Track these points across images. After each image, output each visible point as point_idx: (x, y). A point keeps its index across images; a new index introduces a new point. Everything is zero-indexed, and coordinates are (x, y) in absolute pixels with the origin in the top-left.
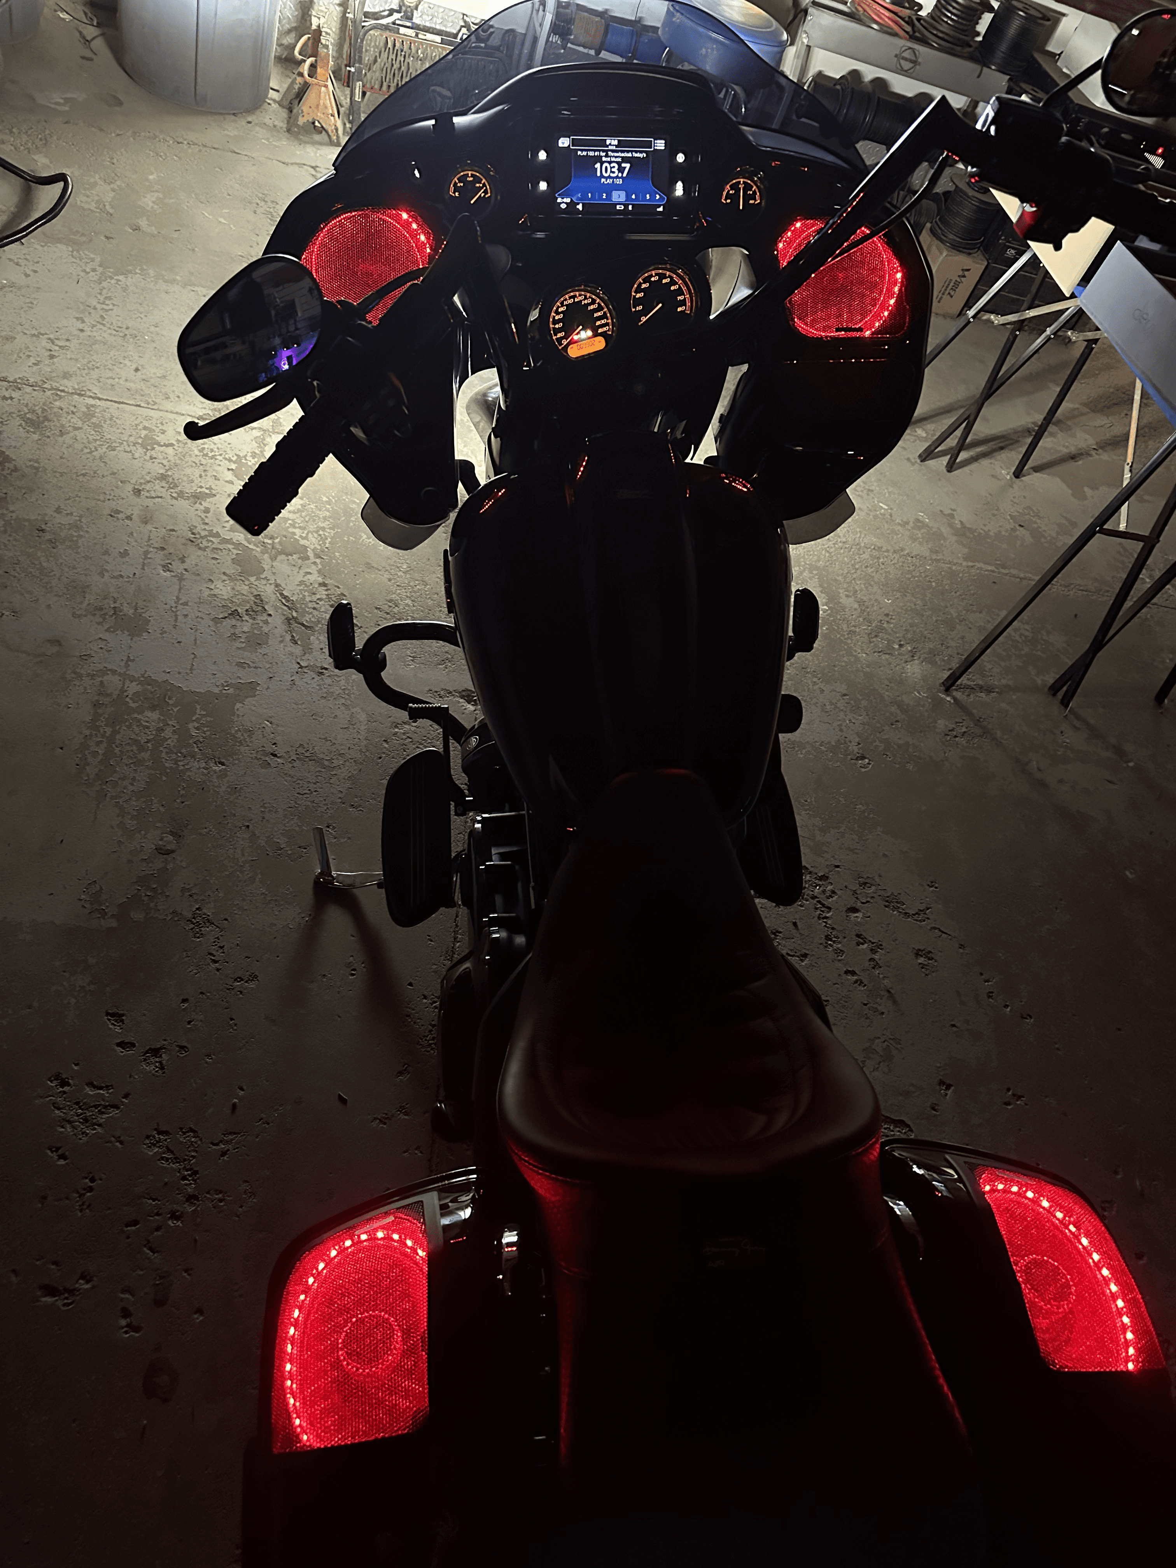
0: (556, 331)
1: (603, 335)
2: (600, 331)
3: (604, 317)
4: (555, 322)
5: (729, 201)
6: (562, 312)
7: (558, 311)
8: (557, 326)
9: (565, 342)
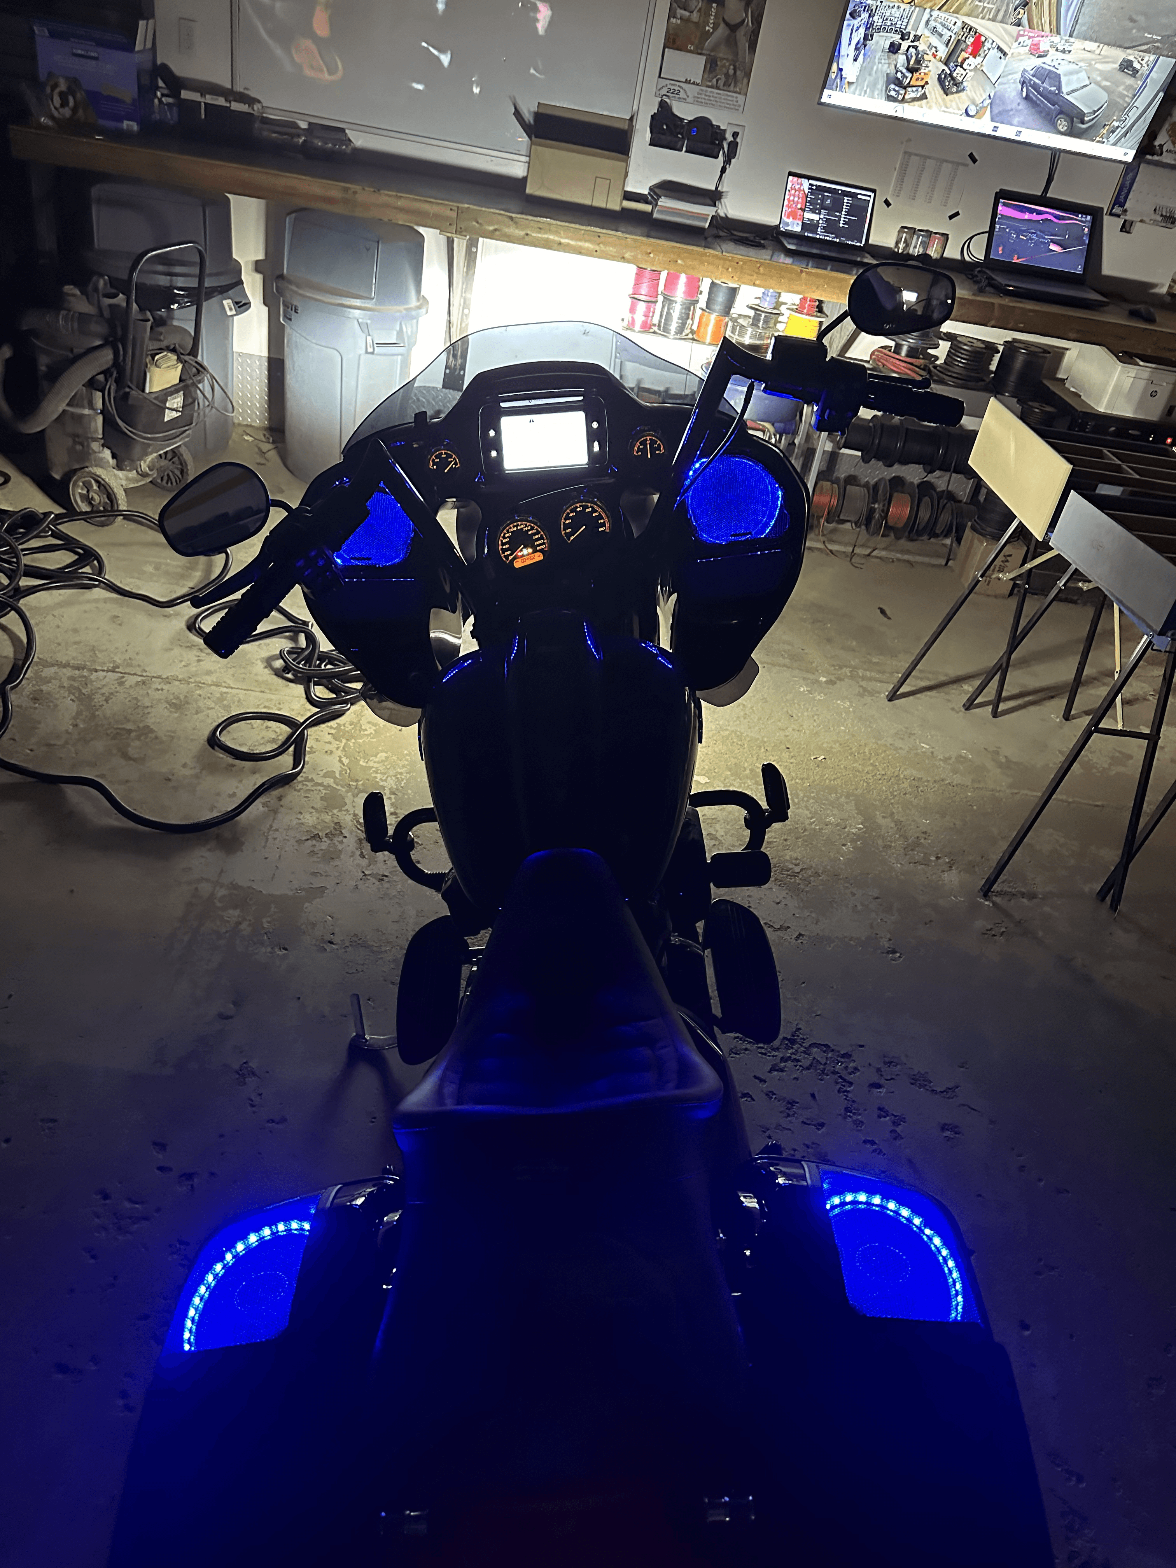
0: (504, 551)
1: (541, 551)
2: (538, 548)
3: (541, 538)
4: (503, 544)
5: (640, 453)
6: (508, 537)
7: (505, 537)
8: (504, 547)
9: (510, 558)
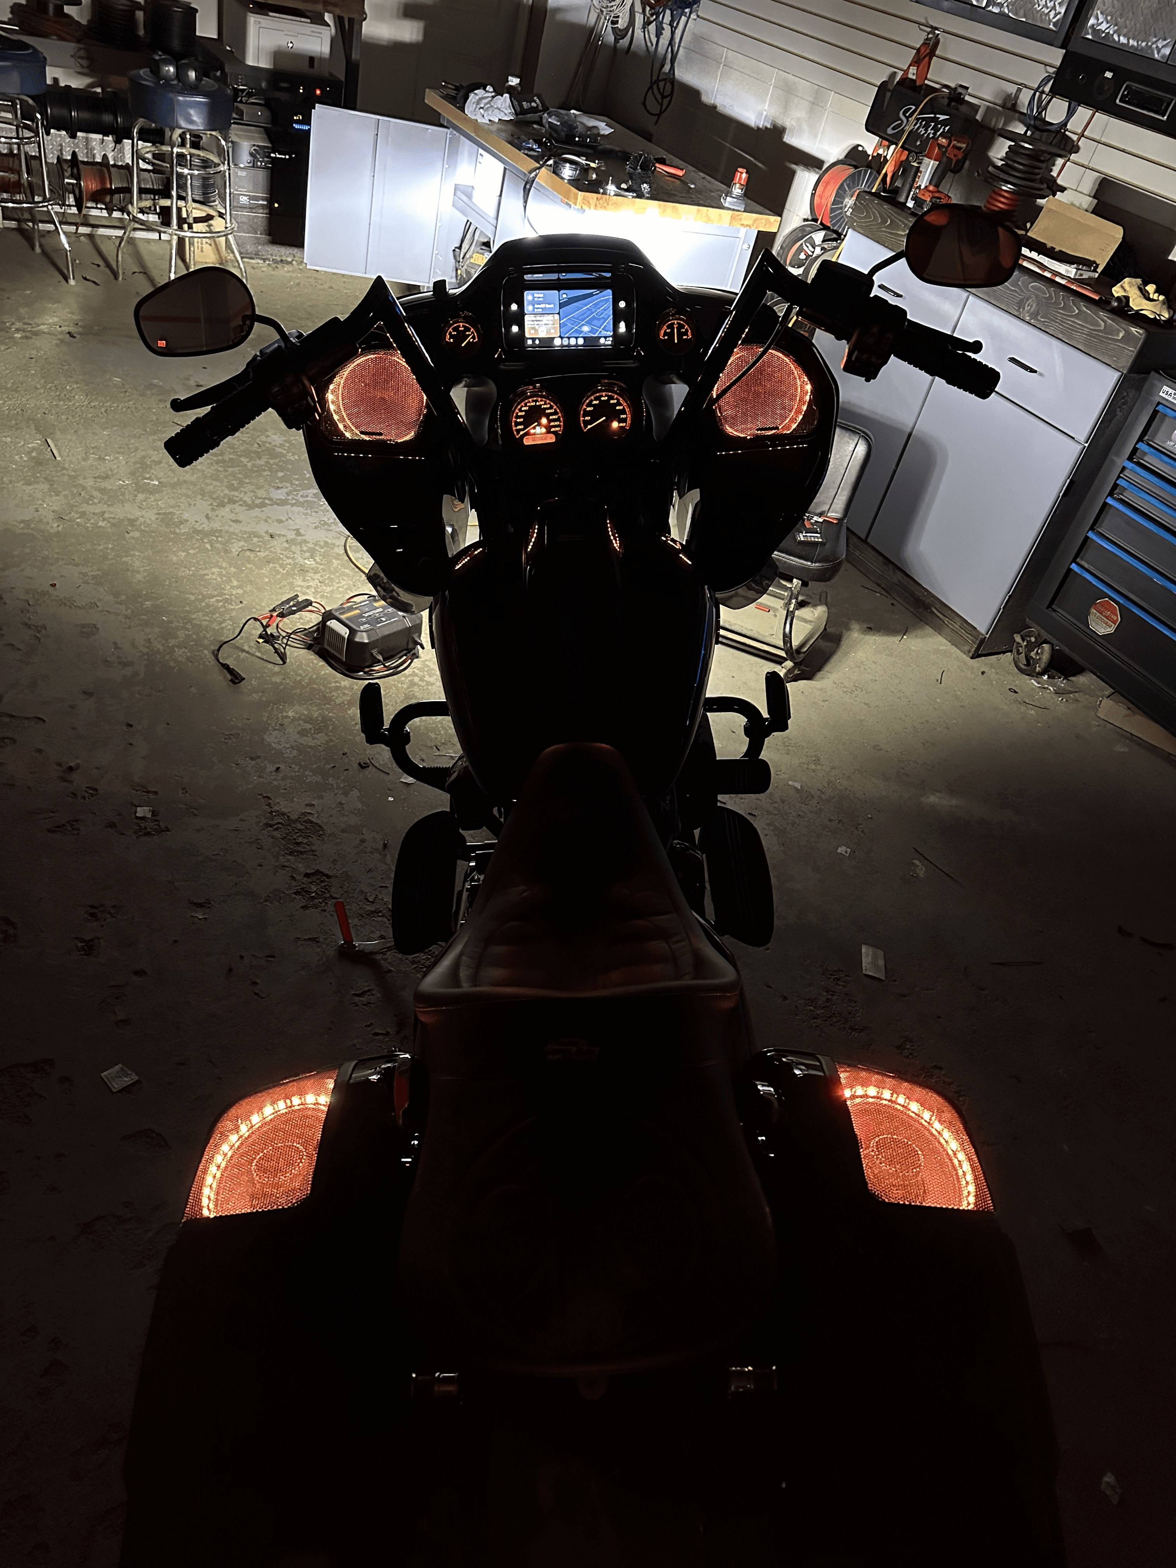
0: (517, 424)
1: (555, 433)
2: (553, 430)
3: (558, 420)
4: (518, 417)
5: (666, 337)
6: (524, 411)
7: (521, 409)
8: (518, 420)
9: (522, 433)
